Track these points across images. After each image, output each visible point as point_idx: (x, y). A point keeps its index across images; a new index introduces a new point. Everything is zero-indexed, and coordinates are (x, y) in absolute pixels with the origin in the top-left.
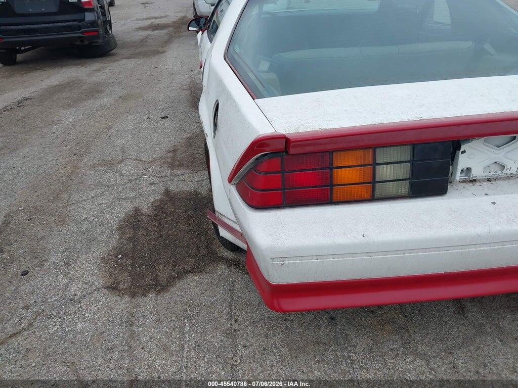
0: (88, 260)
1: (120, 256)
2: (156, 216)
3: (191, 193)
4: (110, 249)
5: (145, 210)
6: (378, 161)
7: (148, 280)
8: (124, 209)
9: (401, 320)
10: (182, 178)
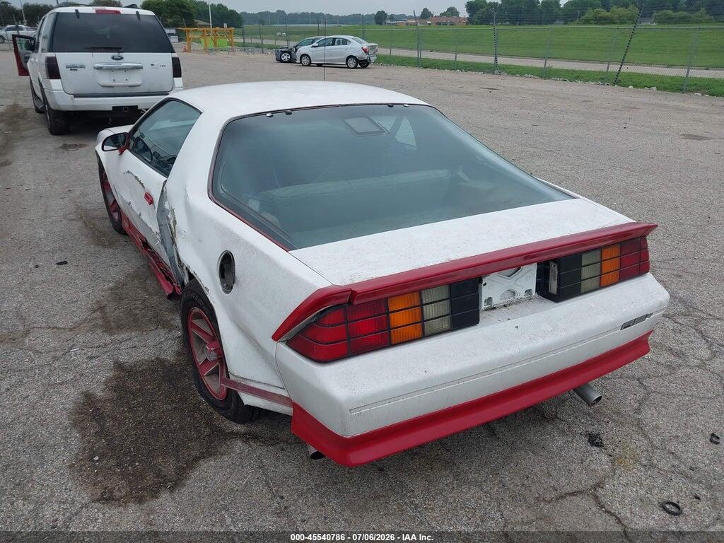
0: (49, 473)
1: (96, 458)
2: (119, 398)
3: (153, 361)
4: (76, 452)
5: (99, 394)
6: (424, 302)
7: (150, 478)
8: (67, 398)
9: (446, 456)
10: (130, 344)
